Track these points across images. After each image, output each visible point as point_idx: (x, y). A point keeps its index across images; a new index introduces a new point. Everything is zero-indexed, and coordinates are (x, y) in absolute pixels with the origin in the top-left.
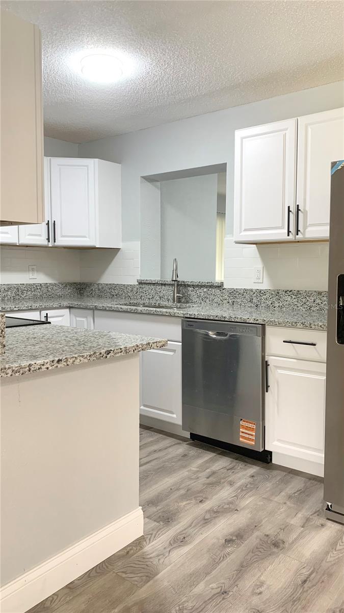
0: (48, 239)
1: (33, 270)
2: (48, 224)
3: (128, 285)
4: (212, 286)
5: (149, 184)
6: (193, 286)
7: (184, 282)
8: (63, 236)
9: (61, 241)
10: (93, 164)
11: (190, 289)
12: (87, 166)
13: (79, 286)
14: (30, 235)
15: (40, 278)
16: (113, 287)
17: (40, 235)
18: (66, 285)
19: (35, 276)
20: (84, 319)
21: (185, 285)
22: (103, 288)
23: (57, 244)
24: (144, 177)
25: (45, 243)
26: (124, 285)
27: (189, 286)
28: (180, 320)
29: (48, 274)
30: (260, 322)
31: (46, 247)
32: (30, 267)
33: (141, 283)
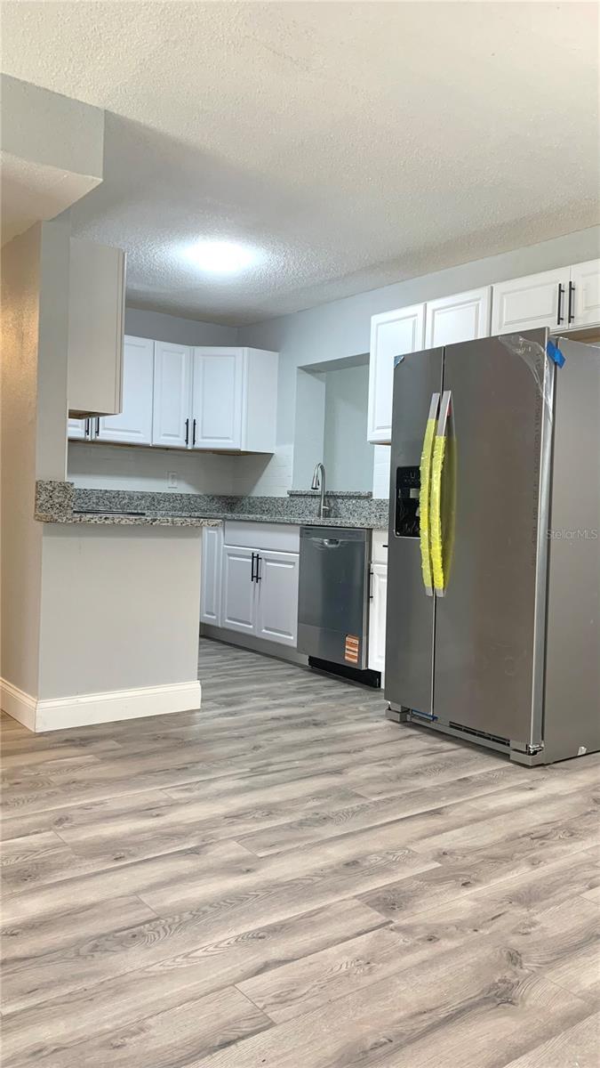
0: (187, 441)
1: (173, 477)
2: (187, 423)
3: (279, 498)
4: (360, 497)
5: (309, 375)
6: (343, 497)
7: (332, 492)
8: (203, 438)
9: (202, 443)
10: (241, 353)
11: (340, 501)
12: (234, 356)
13: (230, 501)
14: (165, 435)
15: (182, 488)
16: (264, 500)
17: (178, 436)
18: (213, 498)
19: (175, 484)
20: (215, 532)
21: (336, 497)
22: (254, 502)
23: (197, 446)
24: (299, 368)
25: (183, 445)
26: (275, 498)
27: (339, 497)
28: (299, 528)
29: (190, 483)
30: (366, 526)
31: (185, 450)
32: (171, 474)
33: (292, 495)
